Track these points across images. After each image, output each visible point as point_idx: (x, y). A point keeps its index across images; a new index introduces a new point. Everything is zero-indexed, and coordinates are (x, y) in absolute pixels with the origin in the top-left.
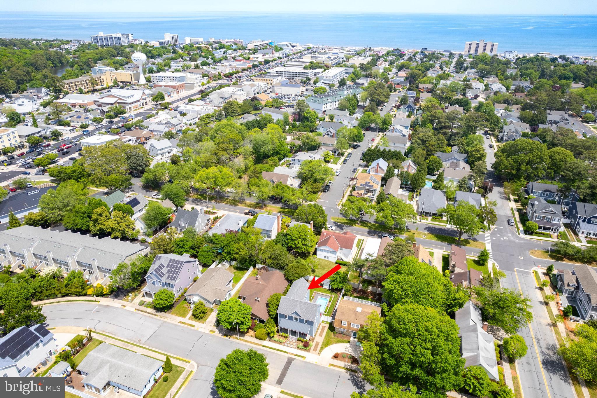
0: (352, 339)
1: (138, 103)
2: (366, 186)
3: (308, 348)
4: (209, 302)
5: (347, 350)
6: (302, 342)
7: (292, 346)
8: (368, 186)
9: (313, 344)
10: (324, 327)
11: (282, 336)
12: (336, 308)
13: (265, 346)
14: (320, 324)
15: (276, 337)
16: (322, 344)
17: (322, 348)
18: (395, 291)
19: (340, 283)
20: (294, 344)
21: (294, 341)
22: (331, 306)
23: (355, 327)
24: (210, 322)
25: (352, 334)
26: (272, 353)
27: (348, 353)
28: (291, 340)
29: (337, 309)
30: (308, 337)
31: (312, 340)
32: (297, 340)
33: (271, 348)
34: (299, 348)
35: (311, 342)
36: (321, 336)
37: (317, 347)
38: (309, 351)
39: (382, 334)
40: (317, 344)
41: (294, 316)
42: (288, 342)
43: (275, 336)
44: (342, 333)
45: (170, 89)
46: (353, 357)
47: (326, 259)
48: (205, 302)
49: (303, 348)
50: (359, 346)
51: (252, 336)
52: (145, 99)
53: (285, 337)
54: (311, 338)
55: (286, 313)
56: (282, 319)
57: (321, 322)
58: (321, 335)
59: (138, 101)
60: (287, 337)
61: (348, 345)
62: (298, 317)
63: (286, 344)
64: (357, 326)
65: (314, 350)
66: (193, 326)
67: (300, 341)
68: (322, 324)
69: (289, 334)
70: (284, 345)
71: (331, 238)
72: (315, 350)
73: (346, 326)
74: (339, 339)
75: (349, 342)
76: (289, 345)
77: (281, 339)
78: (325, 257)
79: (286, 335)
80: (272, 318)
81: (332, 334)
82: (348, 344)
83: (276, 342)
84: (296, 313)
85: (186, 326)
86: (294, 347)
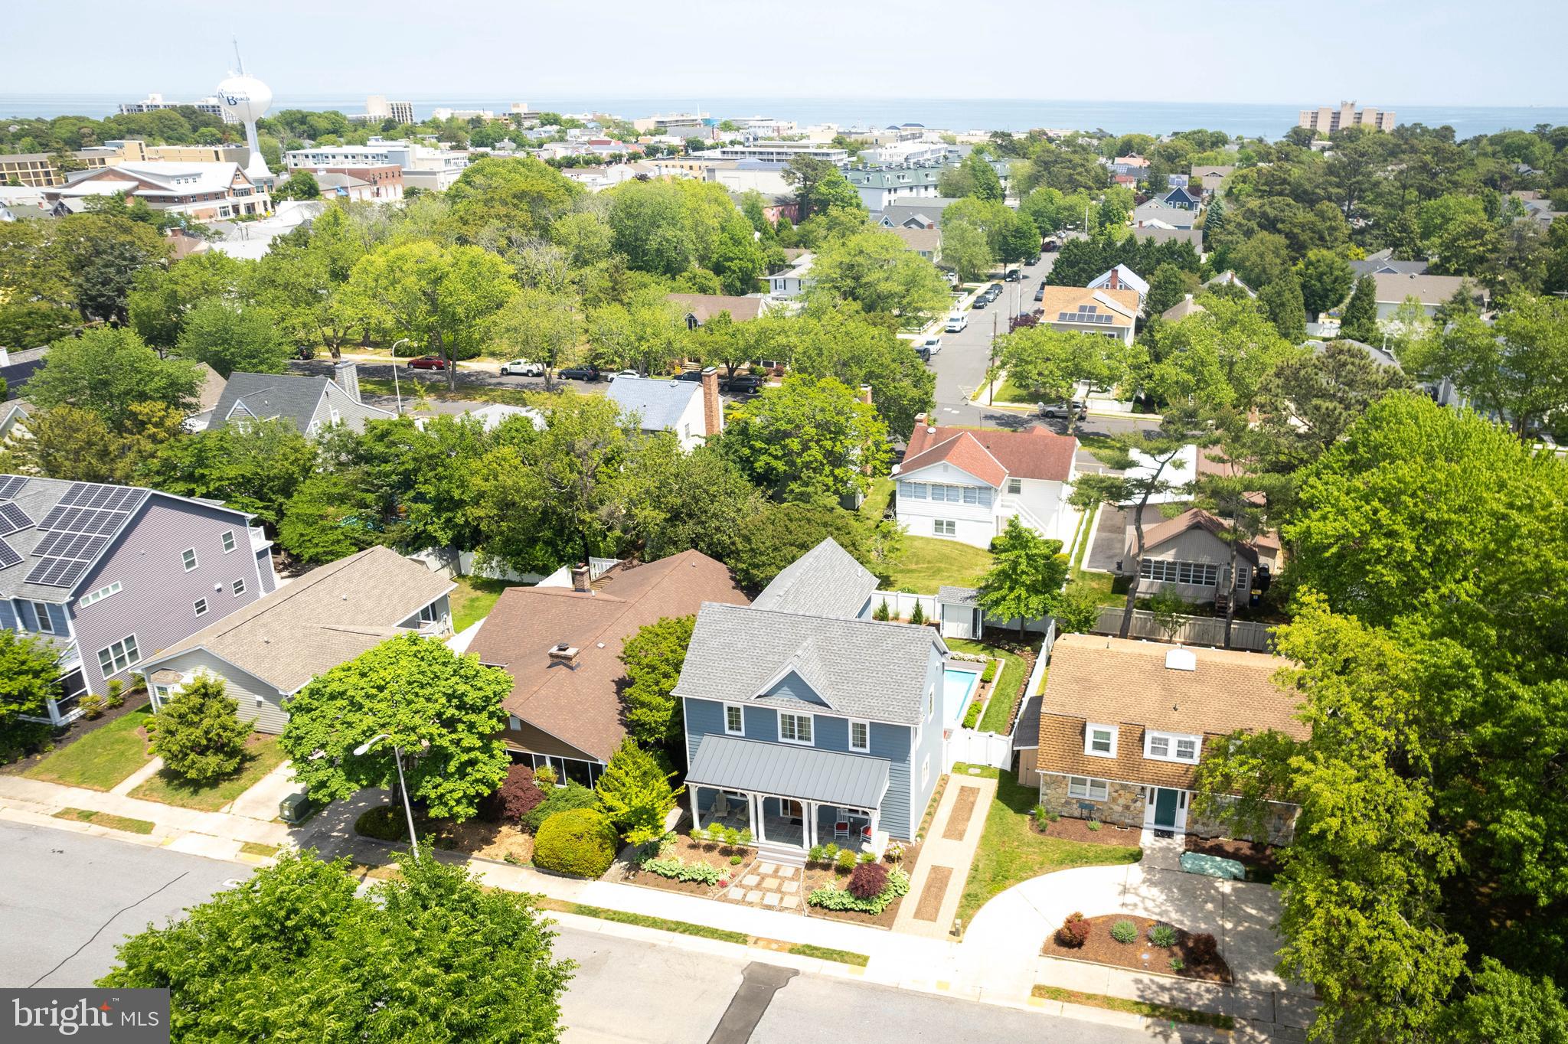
0: (1147, 839)
1: (216, 204)
2: (1081, 317)
3: (877, 907)
4: (270, 693)
5: (1130, 898)
6: (843, 871)
7: (772, 899)
8: (1090, 317)
9: (913, 883)
10: (967, 795)
11: (709, 848)
12: (1032, 691)
13: (594, 913)
14: (945, 780)
15: (674, 856)
16: (972, 879)
17: (972, 901)
18: (1376, 543)
19: (1033, 589)
20: (791, 887)
21: (788, 871)
22: (997, 700)
23: (1172, 756)
24: (258, 803)
25: (1150, 812)
26: (639, 945)
27: (1140, 913)
28: (767, 868)
29: (1037, 701)
30: (878, 844)
31: (909, 860)
32: (811, 866)
33: (634, 920)
34: (819, 907)
35: (896, 870)
36: (960, 836)
37: (939, 898)
38: (886, 919)
39: (1449, 684)
40: (939, 879)
41: (786, 706)
42: (751, 880)
43: (666, 847)
44: (1088, 812)
45: (348, 180)
46: (1182, 936)
47: (945, 536)
48: (233, 691)
49: (848, 901)
50: (1202, 873)
51: (511, 860)
52: (247, 192)
53: (726, 852)
54: (898, 849)
55: (733, 696)
56: (709, 742)
57: (947, 769)
58: (955, 831)
59: (218, 196)
60: (742, 852)
61: (1134, 873)
62: (809, 711)
63: (735, 893)
64: (1185, 750)
65: (918, 914)
66: (144, 828)
67: (826, 867)
68: (957, 781)
69: (756, 830)
70: (725, 899)
71: (963, 441)
72: (927, 910)
73: (1113, 753)
74: (1068, 845)
75: (1137, 857)
76: (753, 896)
77: (703, 864)
78: (939, 524)
79: (738, 839)
80: (643, 745)
81: (1023, 824)
82: (1135, 867)
83: (672, 880)
84: (794, 684)
85: (95, 829)
86: (791, 901)
